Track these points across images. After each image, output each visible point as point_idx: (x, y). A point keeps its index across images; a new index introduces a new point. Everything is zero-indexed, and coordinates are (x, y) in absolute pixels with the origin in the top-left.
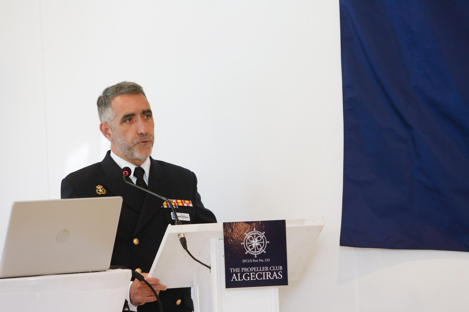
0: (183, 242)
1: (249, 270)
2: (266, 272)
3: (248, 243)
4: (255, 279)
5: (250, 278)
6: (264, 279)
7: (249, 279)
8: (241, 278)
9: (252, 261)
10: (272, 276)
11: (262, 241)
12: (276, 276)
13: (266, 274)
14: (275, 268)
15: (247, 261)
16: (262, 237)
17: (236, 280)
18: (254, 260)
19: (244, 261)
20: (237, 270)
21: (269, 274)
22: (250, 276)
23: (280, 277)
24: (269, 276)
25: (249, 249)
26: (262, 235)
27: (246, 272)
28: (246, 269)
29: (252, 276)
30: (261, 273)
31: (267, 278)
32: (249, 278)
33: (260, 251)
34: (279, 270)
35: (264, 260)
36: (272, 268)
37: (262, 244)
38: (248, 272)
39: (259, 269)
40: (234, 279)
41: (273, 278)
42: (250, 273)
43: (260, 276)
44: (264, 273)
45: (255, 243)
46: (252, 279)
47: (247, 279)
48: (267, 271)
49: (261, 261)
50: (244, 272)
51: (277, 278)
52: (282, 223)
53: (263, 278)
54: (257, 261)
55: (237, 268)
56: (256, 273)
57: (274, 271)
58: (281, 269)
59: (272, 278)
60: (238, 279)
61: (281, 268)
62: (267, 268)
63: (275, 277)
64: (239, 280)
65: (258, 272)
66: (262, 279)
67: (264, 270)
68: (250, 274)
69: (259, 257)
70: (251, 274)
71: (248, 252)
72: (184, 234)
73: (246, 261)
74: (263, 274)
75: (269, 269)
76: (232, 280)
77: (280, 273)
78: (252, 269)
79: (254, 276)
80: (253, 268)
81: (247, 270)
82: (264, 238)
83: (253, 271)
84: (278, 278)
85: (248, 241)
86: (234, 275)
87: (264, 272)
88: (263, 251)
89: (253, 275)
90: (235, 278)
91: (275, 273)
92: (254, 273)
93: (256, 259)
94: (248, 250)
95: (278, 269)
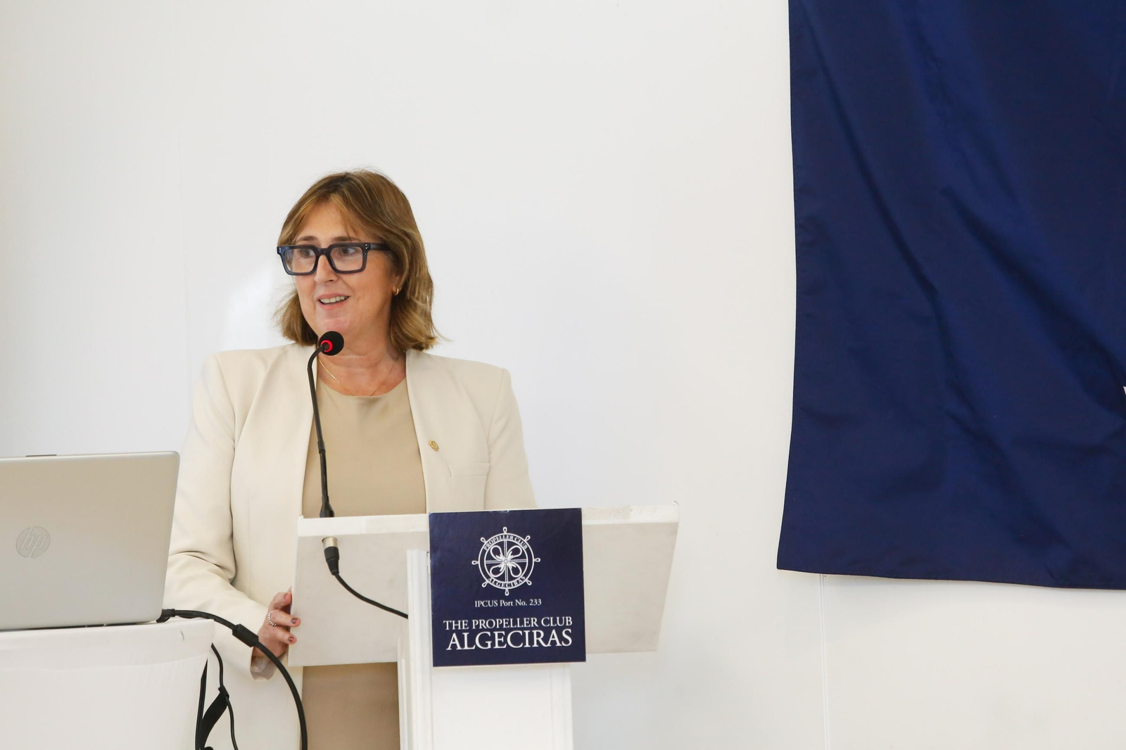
0: (332, 557)
1: (491, 624)
2: (531, 629)
3: (490, 562)
4: (505, 647)
5: (493, 644)
6: (527, 645)
7: (489, 647)
8: (471, 642)
9: (499, 603)
10: (546, 640)
11: (523, 556)
12: (556, 639)
13: (531, 635)
14: (555, 622)
15: (486, 604)
16: (522, 548)
17: (459, 648)
18: (502, 602)
19: (479, 603)
20: (462, 624)
21: (538, 635)
22: (492, 638)
23: (567, 641)
24: (538, 640)
25: (491, 574)
26: (523, 544)
27: (483, 629)
28: (482, 622)
29: (499, 638)
30: (521, 632)
31: (535, 645)
32: (489, 643)
33: (518, 581)
34: (565, 627)
35: (528, 602)
36: (547, 622)
37: (523, 565)
38: (488, 630)
39: (515, 623)
40: (454, 646)
41: (549, 645)
42: (492, 631)
43: (517, 639)
44: (527, 632)
45: (506, 561)
46: (497, 646)
47: (487, 645)
48: (535, 628)
49: (520, 603)
50: (478, 630)
51: (558, 644)
52: (574, 517)
53: (524, 644)
54: (510, 603)
55: (461, 620)
56: (508, 631)
57: (551, 628)
58: (569, 623)
59: (546, 643)
60: (462, 645)
61: (569, 620)
62: (534, 620)
63: (554, 643)
64: (466, 647)
65: (511, 630)
66: (521, 646)
67: (527, 624)
68: (493, 635)
69: (515, 593)
70: (496, 633)
71: (487, 581)
72: (335, 540)
73: (482, 603)
74: (524, 634)
75: (539, 622)
76: (449, 649)
77: (567, 633)
78: (497, 622)
79: (502, 639)
80: (499, 621)
81: (485, 624)
82: (528, 550)
83: (501, 628)
84: (561, 643)
85: (489, 557)
86: (454, 635)
87: (527, 629)
88: (526, 580)
89: (500, 636)
90: (457, 642)
91: (554, 632)
92: (503, 633)
93: (507, 599)
94: (488, 577)
95: (561, 622)
